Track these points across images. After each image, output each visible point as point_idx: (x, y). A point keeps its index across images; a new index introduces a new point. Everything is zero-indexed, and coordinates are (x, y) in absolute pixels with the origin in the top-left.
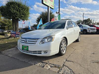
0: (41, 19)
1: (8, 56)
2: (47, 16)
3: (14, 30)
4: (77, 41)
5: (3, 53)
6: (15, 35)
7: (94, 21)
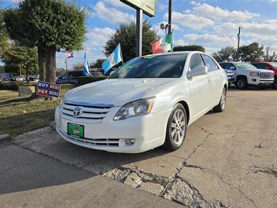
0: (119, 44)
1: (31, 150)
2: (134, 37)
3: (45, 77)
4: (217, 109)
5: (16, 142)
6: (46, 92)
7: (269, 51)
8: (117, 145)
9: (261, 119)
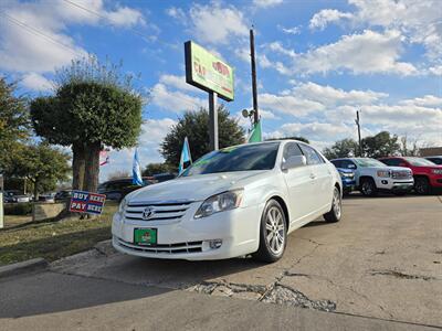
0: (186, 139)
2: (205, 129)
3: (81, 186)
4: (330, 218)
6: (84, 206)
7: (407, 144)
8: (199, 250)
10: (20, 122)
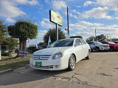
0: (50, 36)
1: (21, 74)
2: (55, 33)
3: (22, 49)
4: (87, 58)
6: (22, 54)
7: (108, 37)
8: (53, 68)
9: (103, 61)
10: (5, 31)
